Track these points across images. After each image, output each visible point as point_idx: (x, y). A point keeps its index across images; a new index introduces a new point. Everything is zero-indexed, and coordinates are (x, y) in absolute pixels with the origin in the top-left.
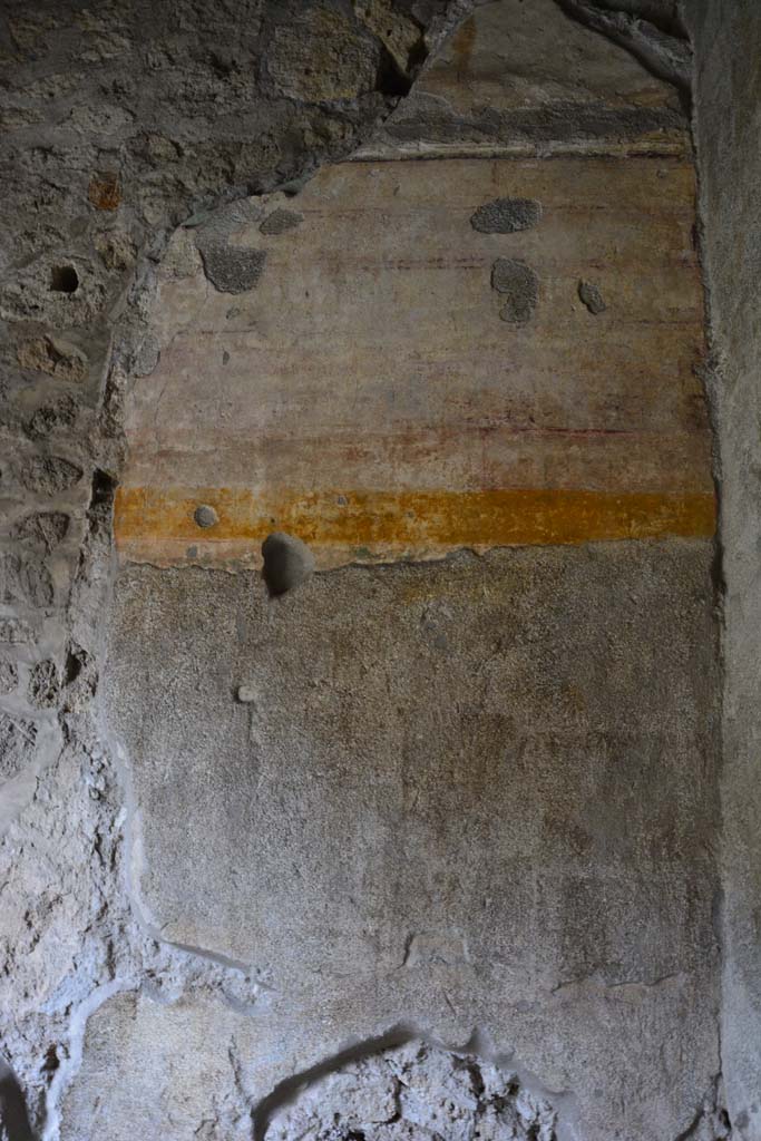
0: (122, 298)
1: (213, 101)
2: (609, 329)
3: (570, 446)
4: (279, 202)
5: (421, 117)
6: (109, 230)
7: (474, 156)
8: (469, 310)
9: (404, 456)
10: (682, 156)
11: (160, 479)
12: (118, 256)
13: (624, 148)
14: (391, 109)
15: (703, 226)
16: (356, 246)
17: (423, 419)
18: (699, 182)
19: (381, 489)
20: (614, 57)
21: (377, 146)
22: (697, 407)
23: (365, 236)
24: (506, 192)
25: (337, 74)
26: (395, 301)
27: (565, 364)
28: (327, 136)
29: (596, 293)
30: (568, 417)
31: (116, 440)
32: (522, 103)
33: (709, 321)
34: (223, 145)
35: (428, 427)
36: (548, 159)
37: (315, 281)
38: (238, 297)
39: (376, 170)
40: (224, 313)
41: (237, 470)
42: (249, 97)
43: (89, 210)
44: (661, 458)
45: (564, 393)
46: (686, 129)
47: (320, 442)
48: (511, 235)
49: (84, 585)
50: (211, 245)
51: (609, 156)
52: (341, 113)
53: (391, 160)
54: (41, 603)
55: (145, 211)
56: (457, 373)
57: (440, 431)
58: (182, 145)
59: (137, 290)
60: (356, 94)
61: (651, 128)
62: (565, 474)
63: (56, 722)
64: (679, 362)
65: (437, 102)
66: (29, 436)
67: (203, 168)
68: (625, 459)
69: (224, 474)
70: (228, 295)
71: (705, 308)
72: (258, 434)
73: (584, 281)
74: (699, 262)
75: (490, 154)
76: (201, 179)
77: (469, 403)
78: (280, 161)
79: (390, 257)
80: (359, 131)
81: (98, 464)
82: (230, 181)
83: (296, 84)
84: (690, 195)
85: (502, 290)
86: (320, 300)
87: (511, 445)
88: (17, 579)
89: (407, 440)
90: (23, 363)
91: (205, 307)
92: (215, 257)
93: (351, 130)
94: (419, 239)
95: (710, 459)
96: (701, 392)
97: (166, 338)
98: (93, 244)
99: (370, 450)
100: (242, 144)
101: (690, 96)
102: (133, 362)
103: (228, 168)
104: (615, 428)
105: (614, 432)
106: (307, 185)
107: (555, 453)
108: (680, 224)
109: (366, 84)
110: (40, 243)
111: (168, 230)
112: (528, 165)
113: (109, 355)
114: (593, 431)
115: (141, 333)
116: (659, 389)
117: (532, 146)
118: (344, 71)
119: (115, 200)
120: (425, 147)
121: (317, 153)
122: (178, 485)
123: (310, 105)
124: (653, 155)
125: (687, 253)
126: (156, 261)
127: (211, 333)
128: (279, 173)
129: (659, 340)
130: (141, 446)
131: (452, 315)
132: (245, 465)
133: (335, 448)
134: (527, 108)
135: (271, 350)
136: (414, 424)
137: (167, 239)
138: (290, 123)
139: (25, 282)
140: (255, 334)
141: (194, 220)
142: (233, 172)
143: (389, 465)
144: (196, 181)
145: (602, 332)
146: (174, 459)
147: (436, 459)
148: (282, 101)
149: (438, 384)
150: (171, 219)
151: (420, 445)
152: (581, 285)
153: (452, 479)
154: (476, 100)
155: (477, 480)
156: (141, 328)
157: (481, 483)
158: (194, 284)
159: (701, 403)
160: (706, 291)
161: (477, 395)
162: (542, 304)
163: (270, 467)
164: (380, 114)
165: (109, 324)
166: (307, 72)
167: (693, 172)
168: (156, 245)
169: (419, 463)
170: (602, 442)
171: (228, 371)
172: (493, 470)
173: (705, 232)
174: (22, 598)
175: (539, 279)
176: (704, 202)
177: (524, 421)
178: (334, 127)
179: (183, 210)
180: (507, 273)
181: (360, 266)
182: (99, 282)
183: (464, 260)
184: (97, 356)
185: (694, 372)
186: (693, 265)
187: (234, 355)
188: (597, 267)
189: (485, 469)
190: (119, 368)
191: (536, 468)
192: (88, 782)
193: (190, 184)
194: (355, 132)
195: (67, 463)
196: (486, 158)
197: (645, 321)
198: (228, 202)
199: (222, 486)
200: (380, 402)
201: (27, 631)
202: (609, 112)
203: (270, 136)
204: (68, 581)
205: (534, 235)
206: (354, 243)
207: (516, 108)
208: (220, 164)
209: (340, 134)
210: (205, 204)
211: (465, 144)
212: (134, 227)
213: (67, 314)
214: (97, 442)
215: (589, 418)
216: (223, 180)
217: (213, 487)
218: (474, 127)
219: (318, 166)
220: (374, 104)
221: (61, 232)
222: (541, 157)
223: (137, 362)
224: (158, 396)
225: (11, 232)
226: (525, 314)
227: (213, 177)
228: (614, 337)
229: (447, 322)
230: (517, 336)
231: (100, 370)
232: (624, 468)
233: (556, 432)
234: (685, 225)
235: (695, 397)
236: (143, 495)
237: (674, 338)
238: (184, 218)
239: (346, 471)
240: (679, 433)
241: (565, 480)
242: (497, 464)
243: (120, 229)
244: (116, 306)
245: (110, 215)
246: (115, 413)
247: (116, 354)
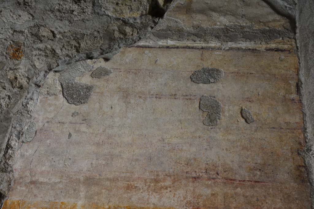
0: (19, 102)
1: (72, 13)
2: (256, 131)
3: (237, 188)
4: (101, 63)
5: (169, 28)
6: (16, 69)
7: (193, 48)
8: (188, 119)
9: (155, 189)
10: (291, 51)
11: (29, 195)
12: (19, 82)
13: (263, 46)
14: (156, 23)
15: (302, 83)
16: (136, 86)
17: (165, 171)
18: (299, 63)
19: (143, 206)
20: (259, 5)
21: (148, 41)
22: (301, 171)
23: (140, 82)
24: (207, 65)
25: (131, 6)
26: (153, 113)
27: (234, 147)
28: (125, 34)
29: (249, 113)
30: (236, 174)
31: (8, 174)
32: (215, 24)
33: (306, 129)
34: (76, 34)
35: (167, 175)
36: (228, 50)
37: (116, 101)
38: (78, 106)
39: (147, 51)
40: (71, 114)
41: (70, 193)
42: (89, 13)
43: (6, 59)
44: (283, 197)
45: (233, 162)
46: (293, 38)
47: (114, 180)
48: (209, 85)
50: (67, 81)
51: (256, 50)
52: (132, 24)
53: (154, 48)
55: (35, 62)
56: (182, 149)
57: (172, 178)
58: (56, 32)
59: (28, 99)
60: (139, 16)
61: (276, 38)
62: (234, 203)
64: (291, 149)
65: (177, 22)
67: (65, 44)
68: (265, 196)
69: (63, 194)
70: (73, 106)
71: (304, 123)
72: (83, 175)
73: (244, 108)
74: (300, 100)
75: (200, 47)
76: (64, 49)
77: (187, 164)
78: (102, 44)
79: (152, 93)
80: (140, 32)
82: (78, 51)
83: (112, 9)
84: (295, 69)
85: (204, 110)
86: (118, 111)
87: (208, 186)
89: (156, 181)
91: (62, 110)
92: (68, 87)
93: (136, 32)
94: (165, 84)
95: (310, 199)
96: (303, 164)
97: (41, 124)
98: (7, 75)
99: (138, 185)
100: (85, 35)
101: (295, 23)
102: (22, 135)
103: (77, 45)
104: (259, 180)
105: (258, 182)
106: (114, 56)
107: (229, 191)
108: (290, 82)
109: (144, 11)
111: (46, 72)
112: (218, 53)
113: (10, 130)
114: (248, 181)
115: (27, 120)
116: (281, 162)
117: (220, 44)
118: (135, 5)
119: (20, 55)
120: (170, 42)
121: (120, 41)
122: (39, 199)
123: (118, 19)
124: (277, 50)
125: (294, 96)
126: (39, 86)
127: (63, 123)
128: (101, 49)
129: (280, 137)
130: (21, 178)
131: (180, 121)
132: (75, 190)
133: (120, 184)
134: (218, 27)
135: (92, 133)
136: (160, 173)
137: (45, 76)
138: (108, 27)
140: (85, 125)
141: (59, 68)
142: (79, 47)
143: (147, 194)
144: (61, 50)
145: (252, 133)
146: (38, 185)
147: (170, 191)
148: (105, 17)
149: (172, 154)
150: (48, 66)
151: (163, 184)
152: (242, 110)
153: (178, 202)
154: (195, 23)
155: (190, 203)
156: (28, 118)
157: (192, 205)
158: (56, 98)
159: (303, 169)
160: (304, 114)
161: (191, 160)
162: (223, 118)
163: (87, 192)
164: (150, 25)
165: (12, 115)
166: (117, 4)
167: (297, 58)
168: (39, 79)
169: (162, 193)
170: (253, 187)
171: (71, 142)
172: (198, 198)
173: (303, 86)
175: (222, 106)
176: (302, 72)
177: (214, 174)
178: (128, 30)
179: (54, 63)
180: (207, 103)
181: (137, 96)
182: (8, 94)
183: (187, 96)
184: (3, 131)
185: (299, 154)
186: (297, 102)
187: (74, 135)
188: (250, 101)
189: (194, 197)
190: (14, 137)
191: (220, 198)
193: (58, 51)
194: (138, 33)
196: (198, 49)
197: (273, 128)
198: (77, 61)
199: (62, 201)
200: (144, 161)
202: (257, 30)
203: (98, 32)
205: (220, 85)
206: (135, 85)
207: (213, 27)
208: (74, 43)
209: (131, 33)
210: (65, 61)
211: (189, 42)
212: (29, 70)
215: (246, 174)
216: (75, 50)
217: (57, 201)
218: (193, 34)
219: (120, 48)
220: (148, 21)
222: (224, 49)
223: (24, 135)
224: (33, 152)
226: (215, 122)
227: (70, 49)
228: (259, 135)
229: (177, 124)
230: (211, 133)
232: (265, 201)
233: (229, 181)
234: (293, 83)
235: (300, 166)
236: (19, 204)
237: (289, 137)
238: (55, 66)
239: (125, 195)
240: (292, 184)
241: (234, 205)
242: (200, 196)
243: (21, 69)
244: (16, 106)
245: (17, 62)
246: (9, 160)
247: (13, 130)
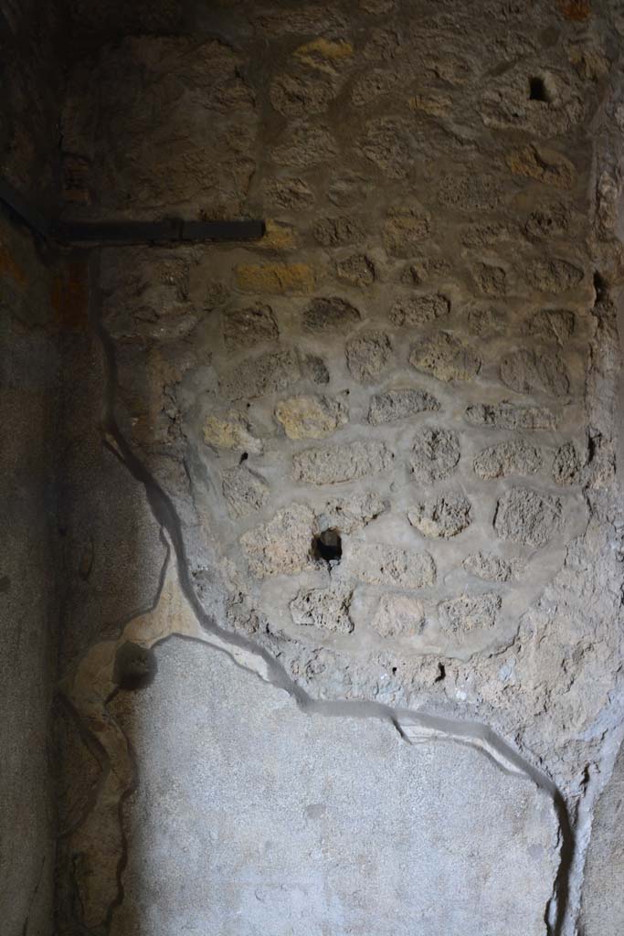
0: (600, 109)
6: (582, 41)
12: (591, 68)
43: (559, 19)
49: (598, 376)
54: (559, 391)
63: (581, 497)
66: (528, 239)
81: (597, 266)
88: (534, 370)
90: (513, 170)
98: (566, 56)
110: (514, 51)
113: (594, 164)
119: (584, 10)
139: (503, 90)
165: (589, 135)
174: (542, 388)
182: (575, 93)
184: (584, 166)
190: (607, 177)
192: (613, 547)
195: (569, 264)
201: (549, 417)
204: (582, 372)
212: (607, 39)
213: (551, 124)
214: (594, 246)
221: (533, 42)
225: (482, 40)
231: (588, 178)
243: (591, 40)
244: (595, 118)
245: (580, 25)
246: (606, 220)
247: (602, 164)
